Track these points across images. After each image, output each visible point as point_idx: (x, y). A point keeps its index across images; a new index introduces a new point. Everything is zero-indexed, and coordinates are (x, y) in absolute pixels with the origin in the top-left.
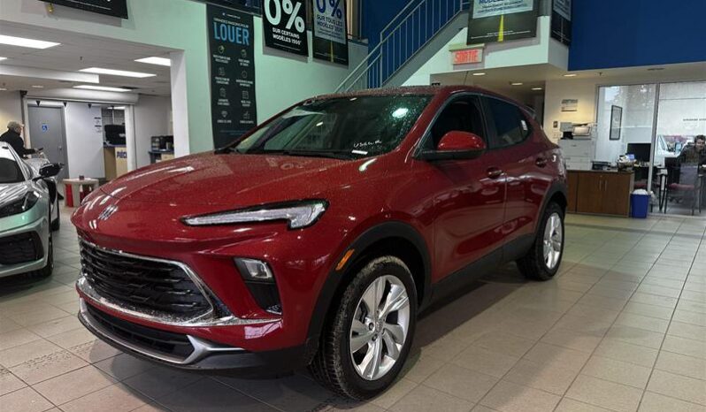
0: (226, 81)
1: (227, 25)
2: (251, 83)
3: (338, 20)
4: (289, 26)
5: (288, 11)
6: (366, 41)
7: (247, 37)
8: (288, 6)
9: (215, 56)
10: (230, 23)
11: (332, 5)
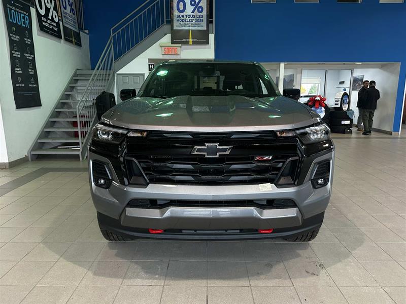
0: (18, 54)
1: (15, 11)
2: (33, 56)
3: (73, 16)
4: (50, 17)
5: (49, 6)
6: (87, 31)
7: (27, 22)
8: (48, 3)
9: (11, 35)
10: (17, 10)
11: (69, 5)
